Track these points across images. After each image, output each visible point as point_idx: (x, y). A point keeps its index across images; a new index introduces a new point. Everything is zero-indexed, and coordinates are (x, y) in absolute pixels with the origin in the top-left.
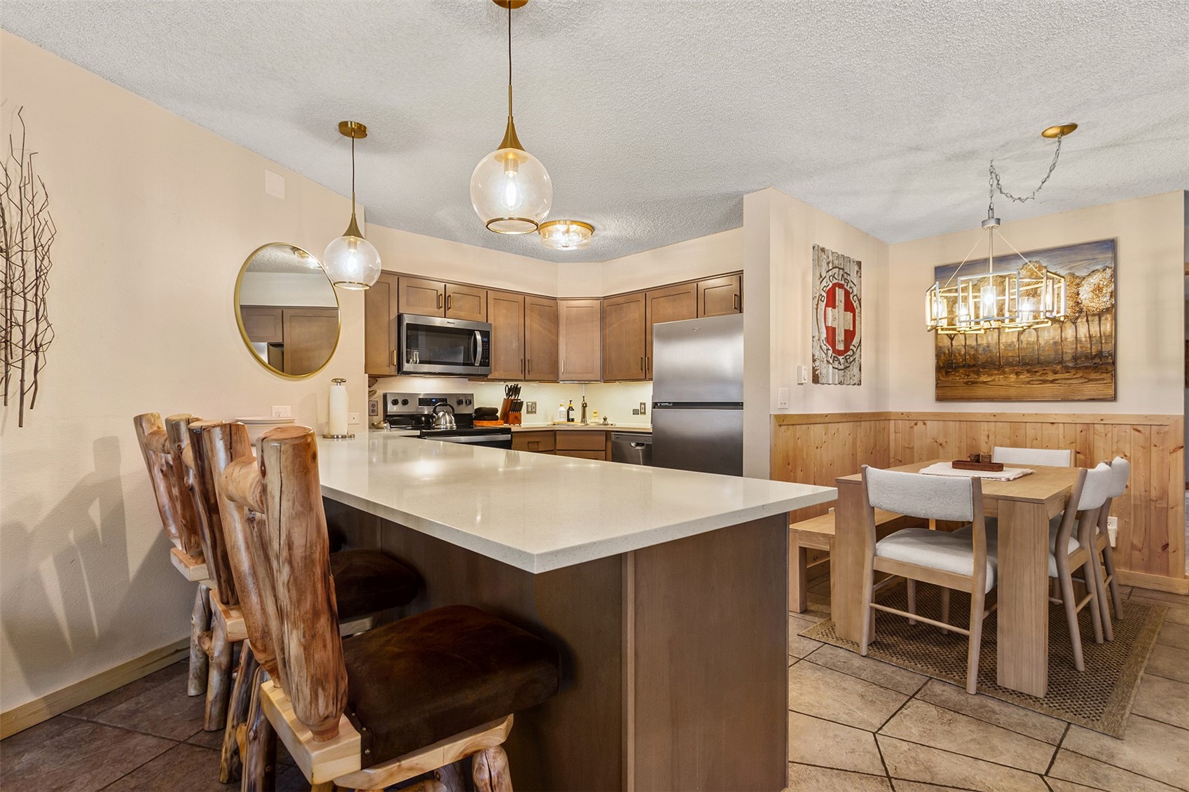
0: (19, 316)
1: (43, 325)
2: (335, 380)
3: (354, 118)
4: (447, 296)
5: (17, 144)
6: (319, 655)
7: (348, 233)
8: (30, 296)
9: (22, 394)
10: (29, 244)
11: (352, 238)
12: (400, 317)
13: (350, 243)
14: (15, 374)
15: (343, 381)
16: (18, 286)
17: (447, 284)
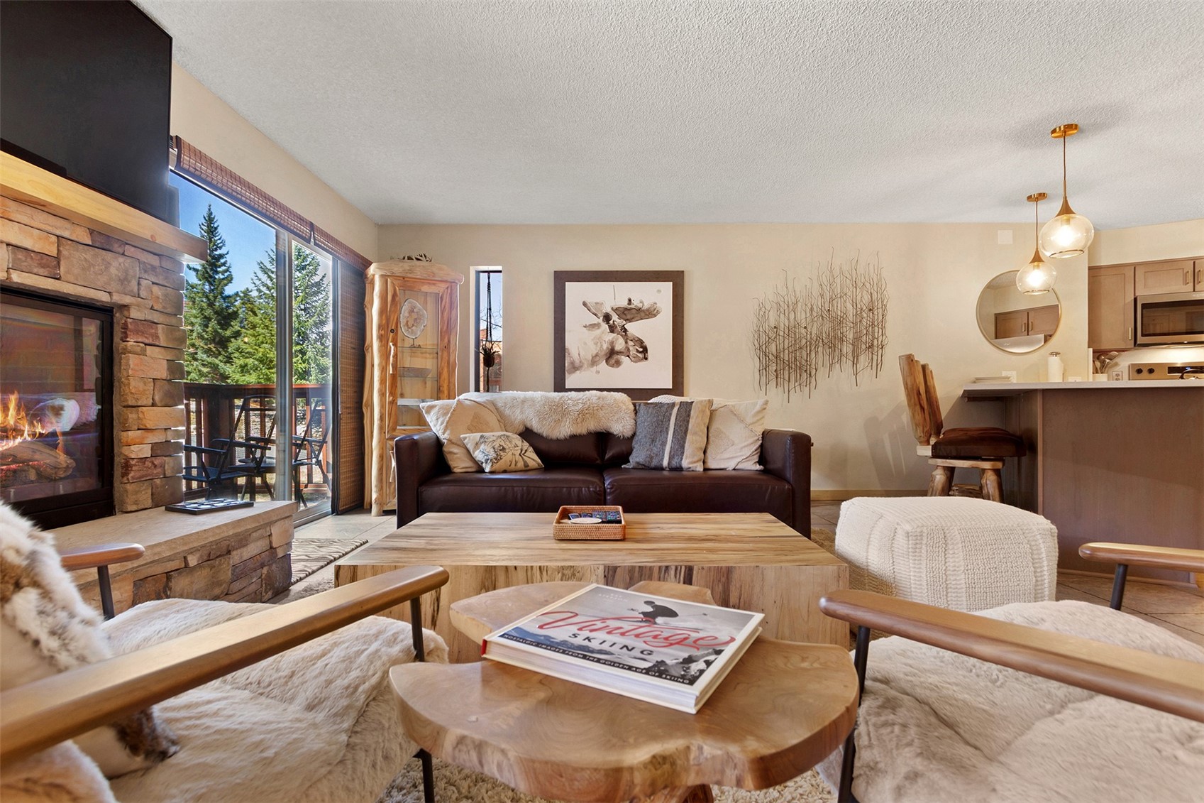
0: (876, 334)
1: (884, 337)
2: (1052, 354)
3: (1035, 192)
4: (1196, 271)
5: (876, 267)
6: (917, 417)
7: (1033, 261)
8: (880, 326)
9: (877, 365)
10: (880, 306)
11: (1036, 263)
12: (1135, 300)
13: (1034, 266)
14: (875, 357)
15: (1057, 354)
16: (876, 323)
17: (1197, 261)
